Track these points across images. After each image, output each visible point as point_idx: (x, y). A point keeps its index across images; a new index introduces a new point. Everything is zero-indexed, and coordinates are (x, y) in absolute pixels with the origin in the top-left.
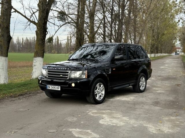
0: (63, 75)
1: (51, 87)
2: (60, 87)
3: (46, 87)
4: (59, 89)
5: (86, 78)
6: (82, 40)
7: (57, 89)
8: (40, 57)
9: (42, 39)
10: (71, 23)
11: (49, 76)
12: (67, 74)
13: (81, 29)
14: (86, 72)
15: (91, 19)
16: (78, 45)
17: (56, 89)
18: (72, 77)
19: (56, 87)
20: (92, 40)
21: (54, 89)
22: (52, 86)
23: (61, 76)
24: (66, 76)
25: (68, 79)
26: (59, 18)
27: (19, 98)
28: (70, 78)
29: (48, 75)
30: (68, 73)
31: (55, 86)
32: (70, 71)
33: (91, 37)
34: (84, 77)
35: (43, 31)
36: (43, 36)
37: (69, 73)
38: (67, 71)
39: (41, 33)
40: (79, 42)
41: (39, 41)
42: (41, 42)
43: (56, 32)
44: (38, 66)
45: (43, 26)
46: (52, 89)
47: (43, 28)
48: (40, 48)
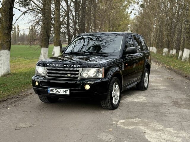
0: (71, 74)
1: (54, 91)
2: (69, 90)
3: (47, 91)
4: (68, 93)
5: (103, 77)
6: (49, 29)
7: (65, 93)
8: (6, 49)
9: (8, 28)
10: (35, 10)
11: (49, 76)
12: (77, 73)
13: (48, 17)
14: (102, 70)
15: (57, 6)
16: (45, 35)
17: (63, 93)
18: (85, 77)
19: (63, 90)
20: (59, 29)
21: (60, 93)
22: (57, 89)
23: (69, 75)
24: (76, 76)
25: (78, 79)
26: (21, 3)
27: (3, 106)
28: (82, 78)
29: (48, 74)
30: (78, 71)
31: (61, 89)
32: (82, 69)
33: (57, 27)
34: (100, 76)
35: (9, 18)
36: (9, 25)
37: (80, 71)
38: (78, 69)
39: (7, 20)
40: (46, 32)
41: (4, 30)
42: (6, 32)
43: (17, 20)
44: (4, 61)
45: (8, 11)
46: (57, 93)
47: (9, 14)
48: (5, 39)
